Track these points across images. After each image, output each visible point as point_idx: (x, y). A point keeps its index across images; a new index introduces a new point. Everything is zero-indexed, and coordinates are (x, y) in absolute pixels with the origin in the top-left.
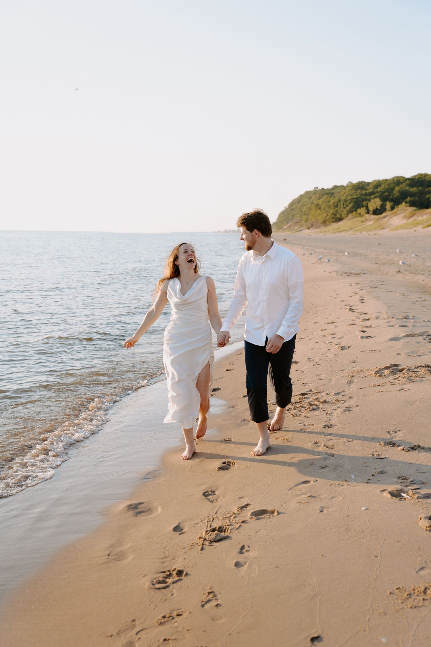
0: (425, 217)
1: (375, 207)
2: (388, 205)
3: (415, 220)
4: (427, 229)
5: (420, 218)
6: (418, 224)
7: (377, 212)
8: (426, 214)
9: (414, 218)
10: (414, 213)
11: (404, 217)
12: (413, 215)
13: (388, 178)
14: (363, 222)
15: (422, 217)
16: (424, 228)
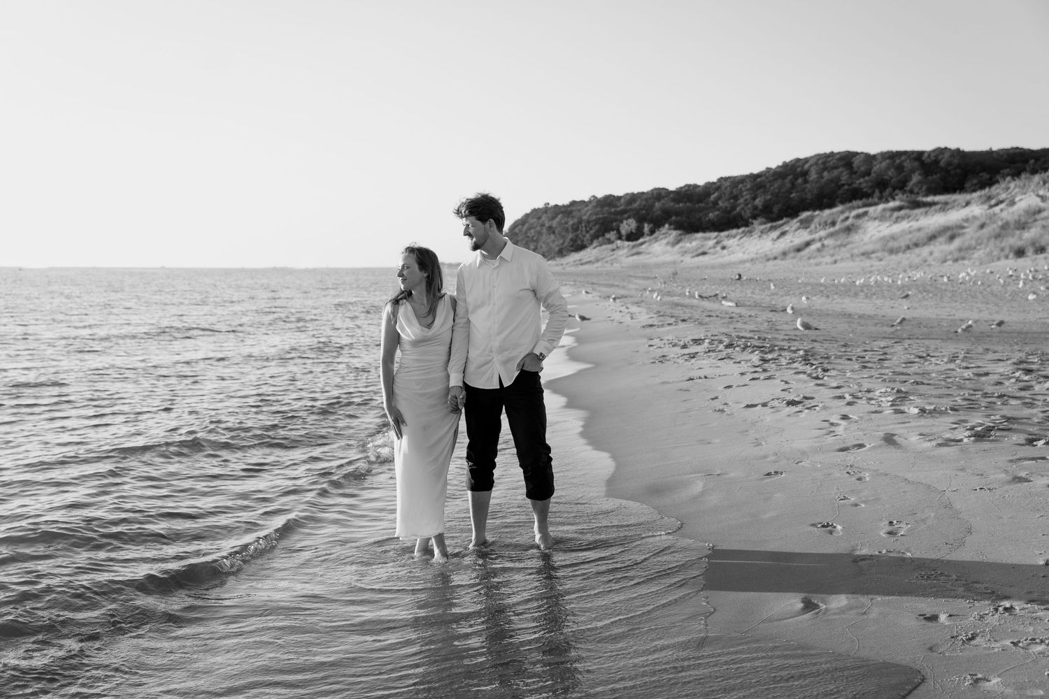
0: (694, 244)
1: (629, 229)
2: (647, 228)
3: (681, 247)
4: (697, 259)
5: (688, 245)
6: (686, 252)
7: (632, 237)
8: (695, 239)
9: (681, 244)
10: (679, 238)
11: (668, 244)
12: (678, 242)
13: (645, 191)
14: (613, 250)
15: (691, 243)
16: (693, 257)
